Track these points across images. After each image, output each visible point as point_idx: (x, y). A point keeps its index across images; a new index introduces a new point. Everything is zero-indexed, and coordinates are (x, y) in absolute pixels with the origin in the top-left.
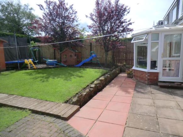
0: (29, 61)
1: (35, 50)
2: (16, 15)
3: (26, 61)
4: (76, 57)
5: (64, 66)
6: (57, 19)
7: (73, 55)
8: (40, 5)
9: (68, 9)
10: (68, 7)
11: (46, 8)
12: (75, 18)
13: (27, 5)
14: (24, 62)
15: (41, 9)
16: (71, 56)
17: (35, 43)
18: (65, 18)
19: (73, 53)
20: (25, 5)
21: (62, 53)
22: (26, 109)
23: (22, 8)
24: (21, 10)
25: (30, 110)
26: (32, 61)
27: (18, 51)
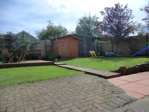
0: (92, 52)
1: (98, 46)
2: (88, 25)
3: (91, 52)
4: (130, 49)
5: (119, 56)
6: (114, 20)
7: (127, 47)
8: (102, 12)
9: (123, 9)
10: (123, 8)
11: (106, 13)
12: (130, 16)
13: (95, 16)
14: (89, 53)
15: (102, 15)
16: (126, 48)
17: (98, 41)
18: (121, 18)
19: (127, 45)
20: (94, 16)
21: (118, 46)
22: (83, 71)
23: (92, 19)
24: (91, 21)
25: (84, 72)
26: (95, 52)
27: (86, 45)
